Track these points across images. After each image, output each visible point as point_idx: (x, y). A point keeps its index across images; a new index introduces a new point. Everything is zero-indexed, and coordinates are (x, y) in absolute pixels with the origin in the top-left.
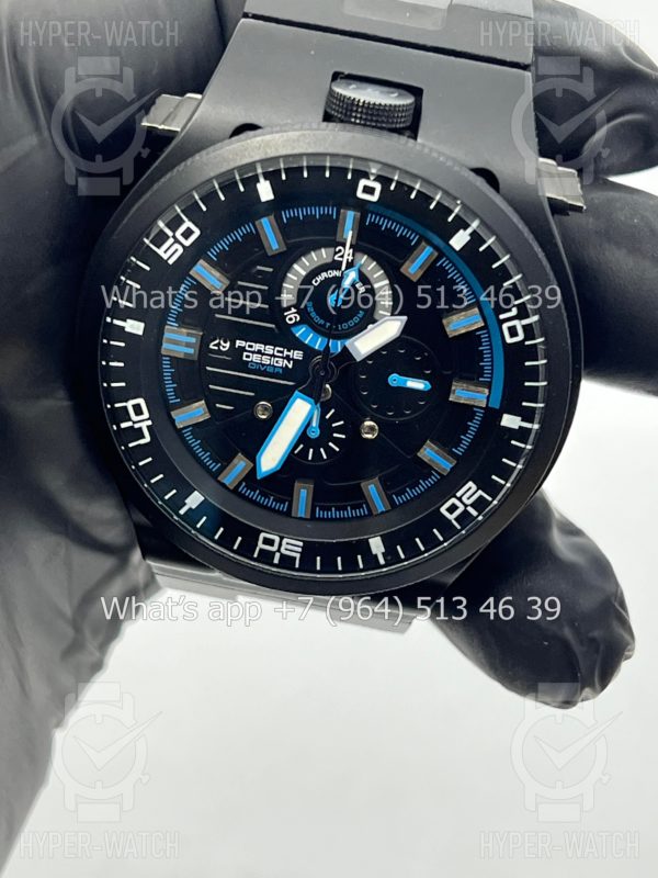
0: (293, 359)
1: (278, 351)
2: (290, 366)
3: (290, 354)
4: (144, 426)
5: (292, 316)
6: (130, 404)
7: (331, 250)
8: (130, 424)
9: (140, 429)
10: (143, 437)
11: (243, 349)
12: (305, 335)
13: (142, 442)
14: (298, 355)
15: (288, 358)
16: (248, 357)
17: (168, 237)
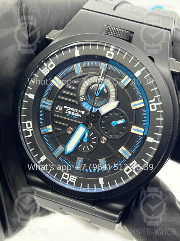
0: (81, 114)
1: (77, 111)
2: (80, 116)
3: (81, 112)
4: (30, 130)
5: (82, 98)
6: (27, 123)
7: (97, 77)
8: (26, 129)
9: (29, 131)
10: (29, 134)
11: (66, 109)
12: (86, 106)
13: (29, 136)
14: (83, 112)
15: (80, 113)
16: (67, 112)
17: (45, 67)
